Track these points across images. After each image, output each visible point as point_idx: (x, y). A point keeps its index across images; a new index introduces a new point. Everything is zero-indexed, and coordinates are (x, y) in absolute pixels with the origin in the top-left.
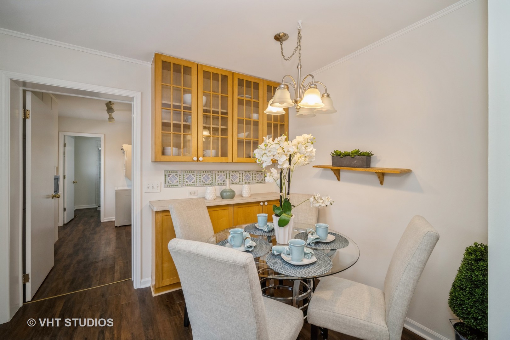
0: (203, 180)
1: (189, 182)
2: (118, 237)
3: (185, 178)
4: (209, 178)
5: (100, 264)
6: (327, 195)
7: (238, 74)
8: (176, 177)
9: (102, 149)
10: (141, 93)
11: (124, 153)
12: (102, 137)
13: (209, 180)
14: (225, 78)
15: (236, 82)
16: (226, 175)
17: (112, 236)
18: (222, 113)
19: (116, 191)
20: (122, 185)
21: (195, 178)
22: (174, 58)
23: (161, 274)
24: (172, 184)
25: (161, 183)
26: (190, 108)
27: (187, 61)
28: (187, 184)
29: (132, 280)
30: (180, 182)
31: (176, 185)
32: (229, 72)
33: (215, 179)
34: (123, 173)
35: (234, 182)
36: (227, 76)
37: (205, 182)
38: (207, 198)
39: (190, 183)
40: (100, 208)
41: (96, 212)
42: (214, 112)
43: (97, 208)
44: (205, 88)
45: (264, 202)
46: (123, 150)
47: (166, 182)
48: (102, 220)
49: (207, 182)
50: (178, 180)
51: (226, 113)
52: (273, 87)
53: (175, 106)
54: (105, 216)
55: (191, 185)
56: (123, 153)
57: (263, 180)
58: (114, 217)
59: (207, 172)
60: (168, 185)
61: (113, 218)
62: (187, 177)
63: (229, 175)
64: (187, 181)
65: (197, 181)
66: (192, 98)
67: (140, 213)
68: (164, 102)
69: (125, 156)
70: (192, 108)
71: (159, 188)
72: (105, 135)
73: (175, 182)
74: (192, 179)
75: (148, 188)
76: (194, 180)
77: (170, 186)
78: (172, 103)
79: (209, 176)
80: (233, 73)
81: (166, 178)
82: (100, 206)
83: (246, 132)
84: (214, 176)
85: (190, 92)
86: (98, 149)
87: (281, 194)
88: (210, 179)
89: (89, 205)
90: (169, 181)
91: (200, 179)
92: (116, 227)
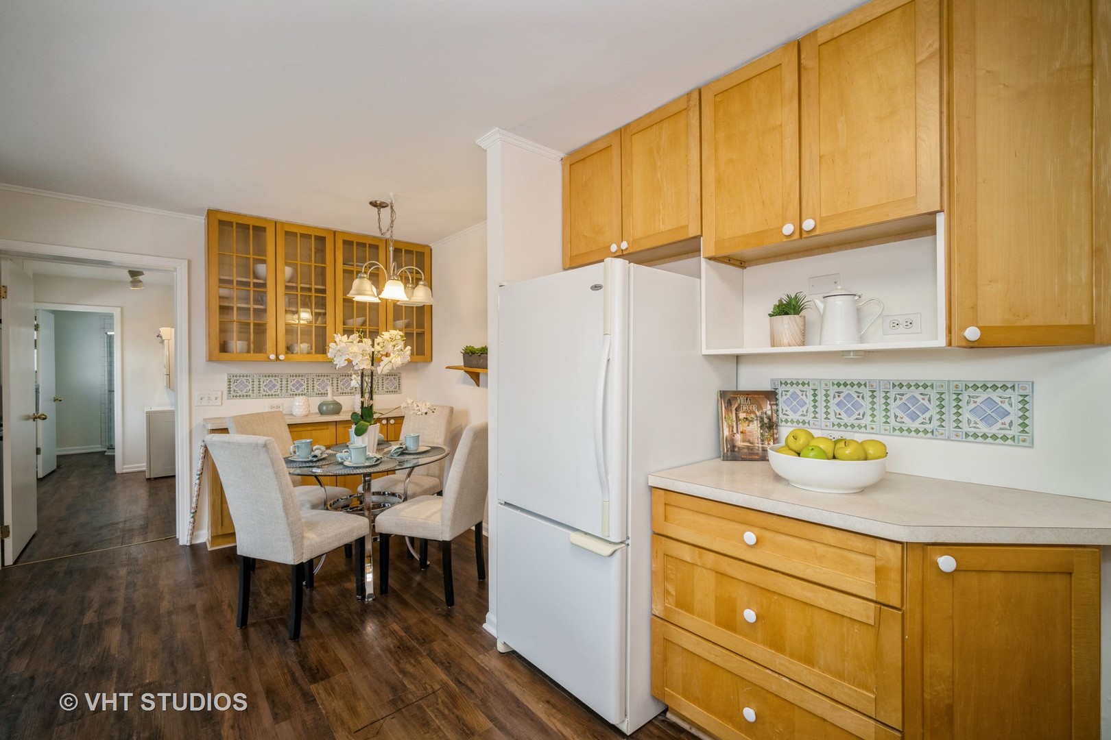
0: (293, 388)
1: (268, 391)
2: (153, 493)
3: (262, 385)
4: (302, 385)
5: (121, 526)
6: (424, 401)
7: (343, 233)
8: (247, 383)
9: (115, 333)
10: (189, 262)
11: (162, 342)
12: (117, 313)
13: (303, 387)
14: (321, 240)
15: (340, 244)
16: (332, 381)
17: (142, 492)
18: (317, 291)
19: (147, 413)
20: (160, 401)
21: (279, 385)
22: (238, 215)
23: (220, 518)
24: (241, 393)
25: (222, 392)
26: (264, 285)
27: (258, 218)
28: (265, 393)
29: (177, 537)
30: (253, 390)
31: (247, 396)
32: (328, 230)
33: (313, 386)
34: (162, 381)
35: (346, 391)
36: (325, 237)
37: (295, 390)
38: (294, 413)
39: (270, 393)
40: (114, 452)
41: (105, 459)
42: (302, 289)
43: (105, 452)
44: (287, 256)
45: (388, 419)
46: (161, 337)
47: (230, 391)
48: (119, 468)
49: (299, 392)
50: (250, 387)
51: (324, 291)
52: (403, 250)
53: (239, 283)
54: (124, 463)
55: (272, 395)
56: (160, 343)
57: (398, 388)
58: (145, 464)
59: (299, 376)
60: (232, 394)
61: (143, 466)
62: (265, 383)
63: (338, 381)
64: (265, 389)
65: (281, 390)
66: (267, 270)
67: (188, 437)
68: (222, 277)
69: (166, 349)
70: (268, 286)
71: (219, 400)
72: (122, 308)
73: (245, 391)
74: (274, 386)
75: (201, 399)
76: (276, 388)
77: (236, 396)
78: (235, 279)
79: (303, 383)
80: (335, 232)
81: (230, 385)
82: (112, 448)
83: (357, 317)
84: (310, 382)
85: (264, 262)
86: (106, 333)
87: (362, 399)
88: (305, 386)
89: (88, 447)
90: (236, 389)
91: (287, 387)
92: (149, 479)
